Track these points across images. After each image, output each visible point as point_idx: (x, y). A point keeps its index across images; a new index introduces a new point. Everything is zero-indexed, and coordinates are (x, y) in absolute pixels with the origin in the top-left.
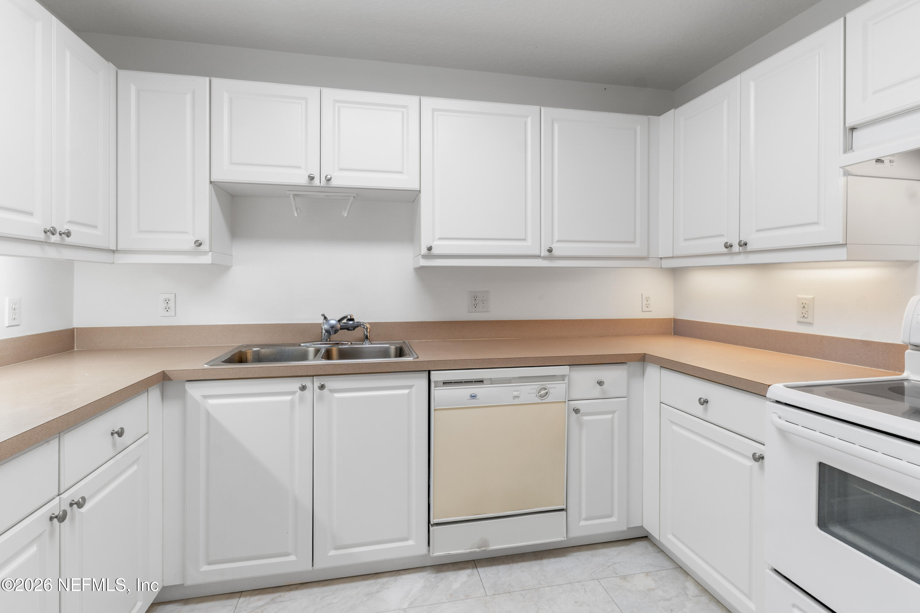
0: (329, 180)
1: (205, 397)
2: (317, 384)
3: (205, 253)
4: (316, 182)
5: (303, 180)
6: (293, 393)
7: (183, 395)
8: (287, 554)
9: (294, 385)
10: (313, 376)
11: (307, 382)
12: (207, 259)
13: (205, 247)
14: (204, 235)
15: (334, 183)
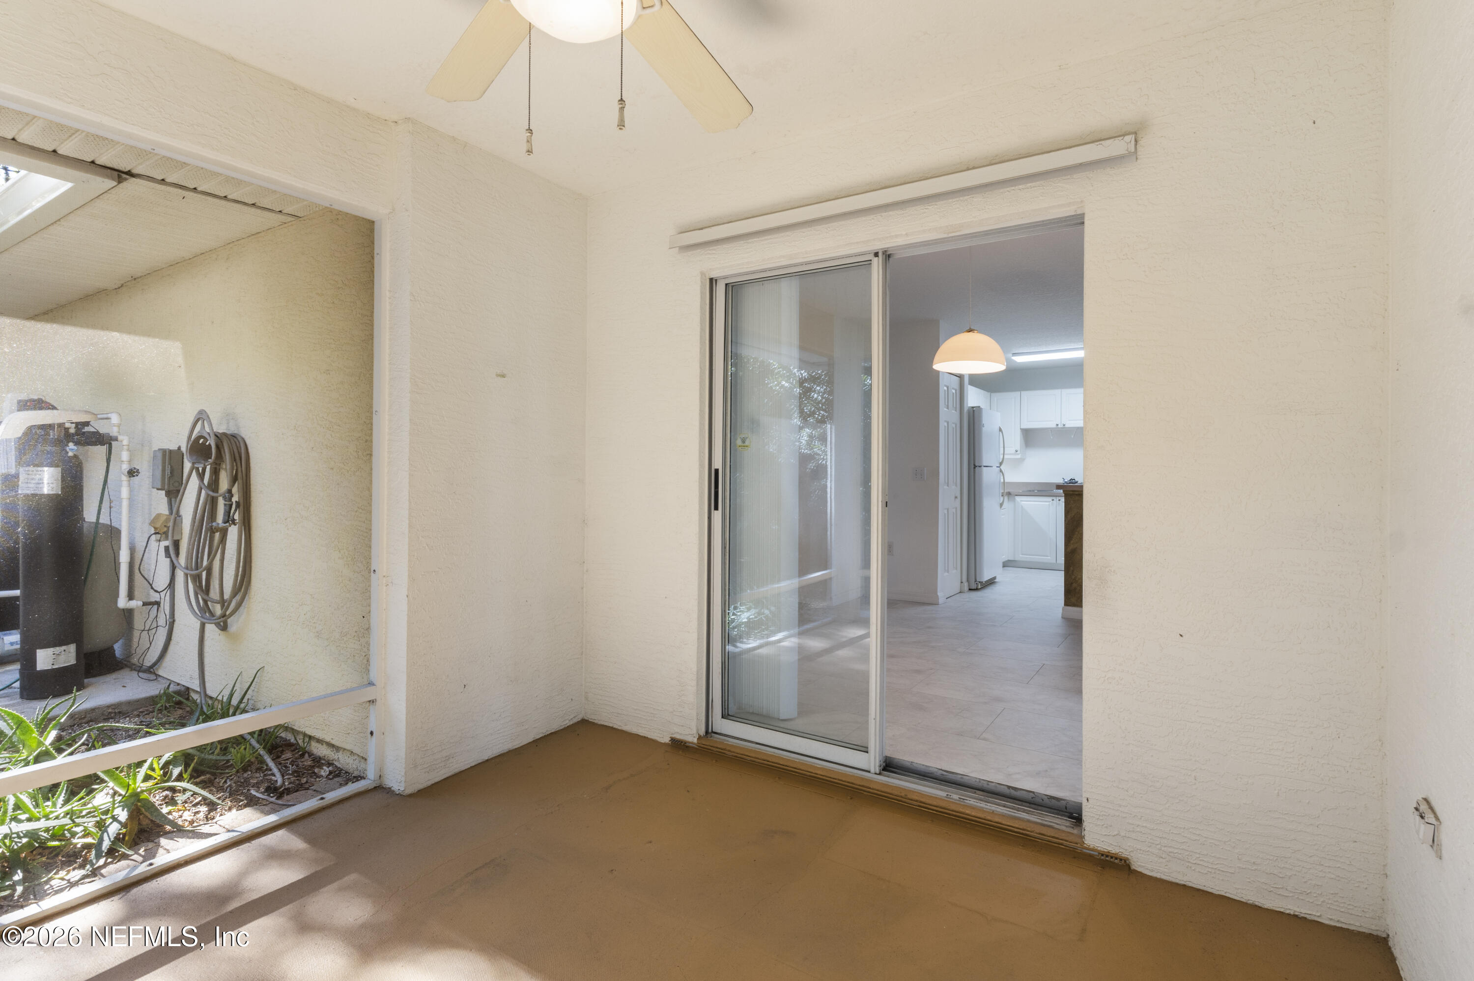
0: (1064, 425)
1: (1021, 501)
2: (1057, 499)
3: (1018, 454)
4: (1059, 426)
5: (1054, 426)
6: (1050, 502)
7: (1014, 500)
8: (1047, 556)
9: (1050, 499)
10: (1056, 496)
11: (1054, 498)
12: (1019, 457)
13: (1019, 452)
14: (1018, 448)
15: (1066, 426)
